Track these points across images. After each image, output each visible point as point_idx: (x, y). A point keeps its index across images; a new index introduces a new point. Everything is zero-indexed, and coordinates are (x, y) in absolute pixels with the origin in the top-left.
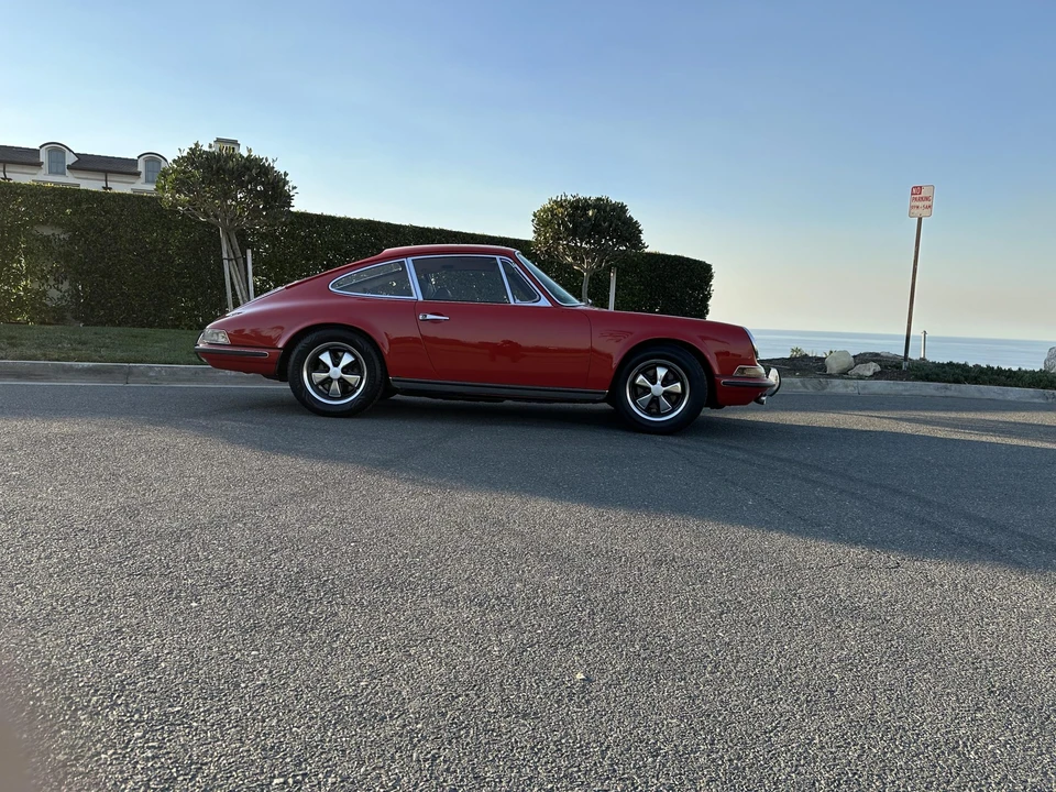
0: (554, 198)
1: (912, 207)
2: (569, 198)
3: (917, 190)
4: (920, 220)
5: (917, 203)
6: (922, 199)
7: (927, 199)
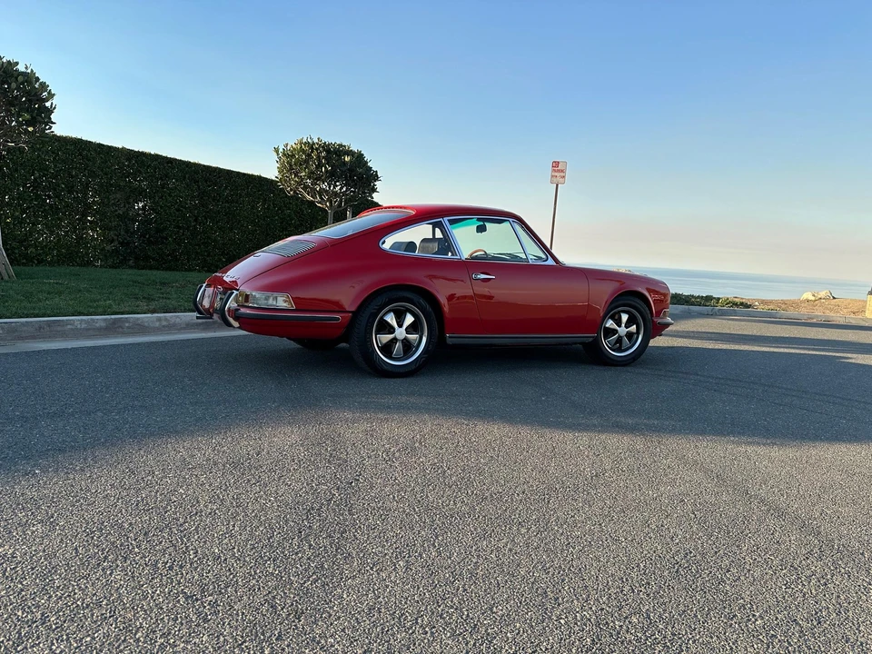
0: (304, 140)
1: (552, 176)
2: (316, 141)
3: (556, 164)
4: (557, 185)
5: (556, 174)
6: (559, 171)
7: (562, 171)
